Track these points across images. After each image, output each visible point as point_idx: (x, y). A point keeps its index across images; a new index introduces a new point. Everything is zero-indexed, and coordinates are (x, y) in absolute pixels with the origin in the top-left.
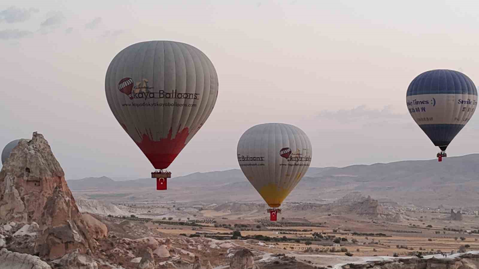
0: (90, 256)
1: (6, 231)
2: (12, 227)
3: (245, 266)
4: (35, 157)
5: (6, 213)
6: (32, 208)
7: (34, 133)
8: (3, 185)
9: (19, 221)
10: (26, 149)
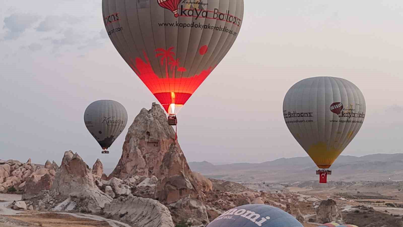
0: (200, 201)
1: (131, 183)
2: (136, 180)
3: (330, 214)
4: (154, 123)
5: (131, 169)
6: (151, 164)
7: (153, 103)
8: (129, 145)
9: (142, 175)
10: (146, 116)
